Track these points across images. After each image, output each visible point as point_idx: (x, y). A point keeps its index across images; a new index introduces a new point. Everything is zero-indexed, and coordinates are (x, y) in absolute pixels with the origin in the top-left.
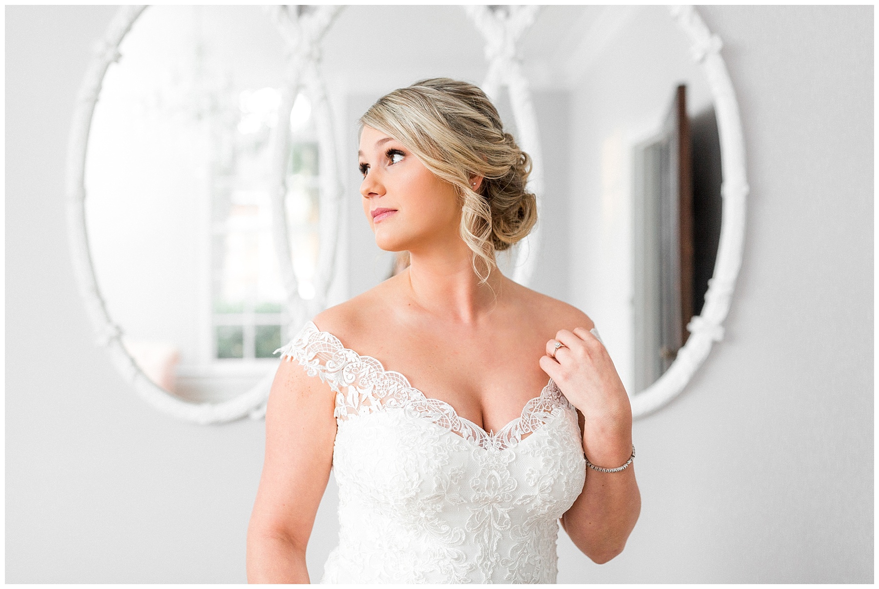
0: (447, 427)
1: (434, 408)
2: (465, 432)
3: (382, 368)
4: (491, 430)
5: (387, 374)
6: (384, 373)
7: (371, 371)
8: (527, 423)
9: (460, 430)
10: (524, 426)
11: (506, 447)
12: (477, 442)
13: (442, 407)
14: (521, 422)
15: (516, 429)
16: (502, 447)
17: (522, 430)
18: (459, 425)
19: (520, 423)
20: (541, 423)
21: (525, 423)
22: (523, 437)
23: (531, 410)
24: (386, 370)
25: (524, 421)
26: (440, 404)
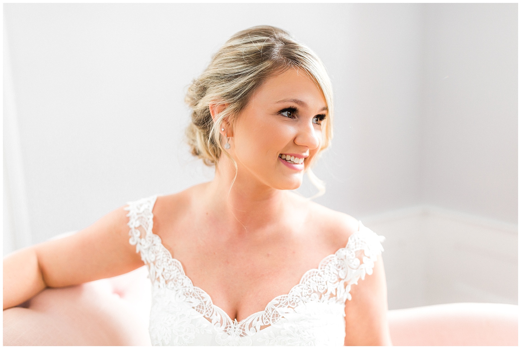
0: (201, 313)
1: (197, 295)
2: (215, 318)
3: (170, 256)
5: (173, 262)
6: (171, 260)
8: (268, 316)
9: (211, 316)
10: (265, 318)
11: (245, 334)
12: (223, 327)
13: (202, 295)
14: (264, 315)
15: (258, 320)
16: (242, 334)
17: (263, 322)
18: (212, 312)
19: (262, 315)
21: (267, 316)
22: (262, 328)
23: (276, 305)
24: (173, 257)
25: (267, 314)
26: (202, 292)
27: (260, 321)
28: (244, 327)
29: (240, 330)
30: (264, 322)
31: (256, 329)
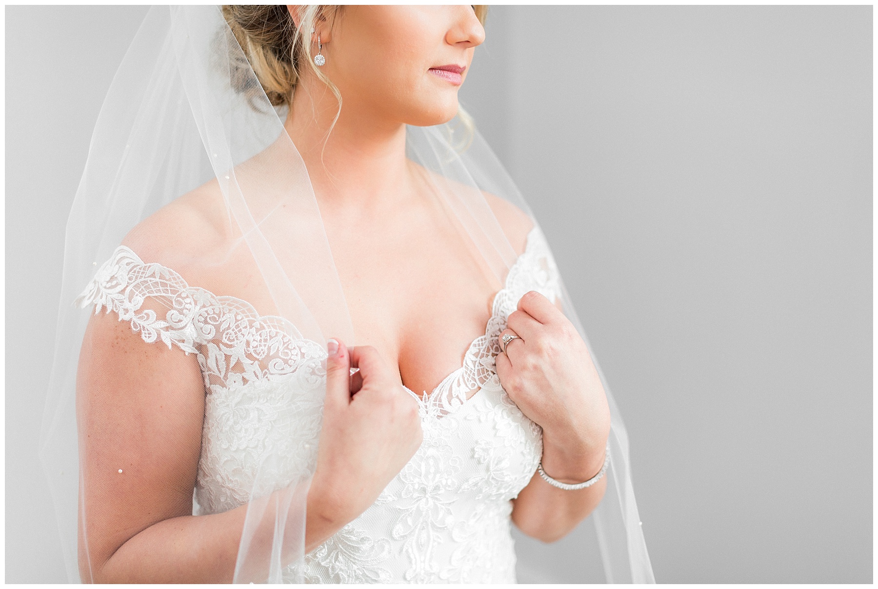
4: (424, 392)
7: (239, 317)
8: (471, 375)
15: (459, 385)
20: (490, 373)
21: (469, 375)
27: (463, 385)
28: (440, 401)
29: (435, 408)
30: (468, 385)
31: (460, 400)
